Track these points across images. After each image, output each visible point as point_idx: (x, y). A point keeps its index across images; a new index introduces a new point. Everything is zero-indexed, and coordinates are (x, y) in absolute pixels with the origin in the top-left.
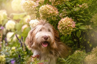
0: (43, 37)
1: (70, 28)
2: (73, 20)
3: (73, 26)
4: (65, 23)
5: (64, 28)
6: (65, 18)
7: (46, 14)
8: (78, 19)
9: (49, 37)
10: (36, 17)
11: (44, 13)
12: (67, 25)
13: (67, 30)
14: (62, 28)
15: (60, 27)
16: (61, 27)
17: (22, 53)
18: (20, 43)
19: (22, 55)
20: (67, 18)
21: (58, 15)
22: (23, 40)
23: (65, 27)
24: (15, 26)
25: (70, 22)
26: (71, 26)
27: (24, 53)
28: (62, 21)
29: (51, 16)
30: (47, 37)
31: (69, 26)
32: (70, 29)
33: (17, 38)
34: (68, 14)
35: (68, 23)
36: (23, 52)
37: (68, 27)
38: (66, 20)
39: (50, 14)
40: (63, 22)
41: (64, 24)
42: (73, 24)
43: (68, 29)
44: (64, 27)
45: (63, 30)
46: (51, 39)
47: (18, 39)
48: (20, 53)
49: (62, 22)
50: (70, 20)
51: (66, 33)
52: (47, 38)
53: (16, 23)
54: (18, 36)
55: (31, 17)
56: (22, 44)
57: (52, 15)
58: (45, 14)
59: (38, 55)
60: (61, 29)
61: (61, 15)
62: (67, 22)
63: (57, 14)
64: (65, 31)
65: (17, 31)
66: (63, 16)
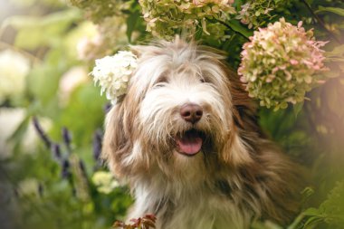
0: (175, 111)
1: (302, 75)
2: (310, 31)
3: (315, 64)
4: (276, 50)
5: (273, 76)
6: (270, 27)
7: (171, 10)
8: (330, 24)
9: (208, 108)
10: (124, 28)
11: (160, 8)
12: (286, 58)
13: (285, 86)
14: (262, 75)
15: (252, 73)
16: (256, 72)
17: (70, 209)
18: (59, 163)
19: (69, 217)
20: (283, 26)
21: (230, 15)
22: (73, 145)
23: (275, 70)
24: (28, 79)
25: (300, 44)
26: (305, 61)
27: (81, 210)
28: (261, 43)
29: (199, 20)
30: (196, 109)
31: (293, 62)
32: (299, 80)
33: (43, 136)
34: (280, 6)
35: (288, 49)
36: (73, 202)
37: (288, 69)
38: (278, 36)
39: (194, 11)
40: (264, 45)
41: (269, 57)
42: (313, 55)
43: (289, 77)
44: (270, 72)
45: (264, 84)
46: (216, 116)
47: (48, 144)
48: (63, 210)
49: (258, 47)
50: (297, 36)
51: (280, 100)
52: (199, 113)
53: (31, 66)
54: (46, 125)
55: (103, 29)
56: (66, 165)
57: (200, 15)
58: (167, 14)
59: (148, 217)
60: (257, 82)
61: (248, 14)
62: (283, 45)
63: (226, 9)
64: (277, 88)
65: (38, 104)
66: (257, 14)
